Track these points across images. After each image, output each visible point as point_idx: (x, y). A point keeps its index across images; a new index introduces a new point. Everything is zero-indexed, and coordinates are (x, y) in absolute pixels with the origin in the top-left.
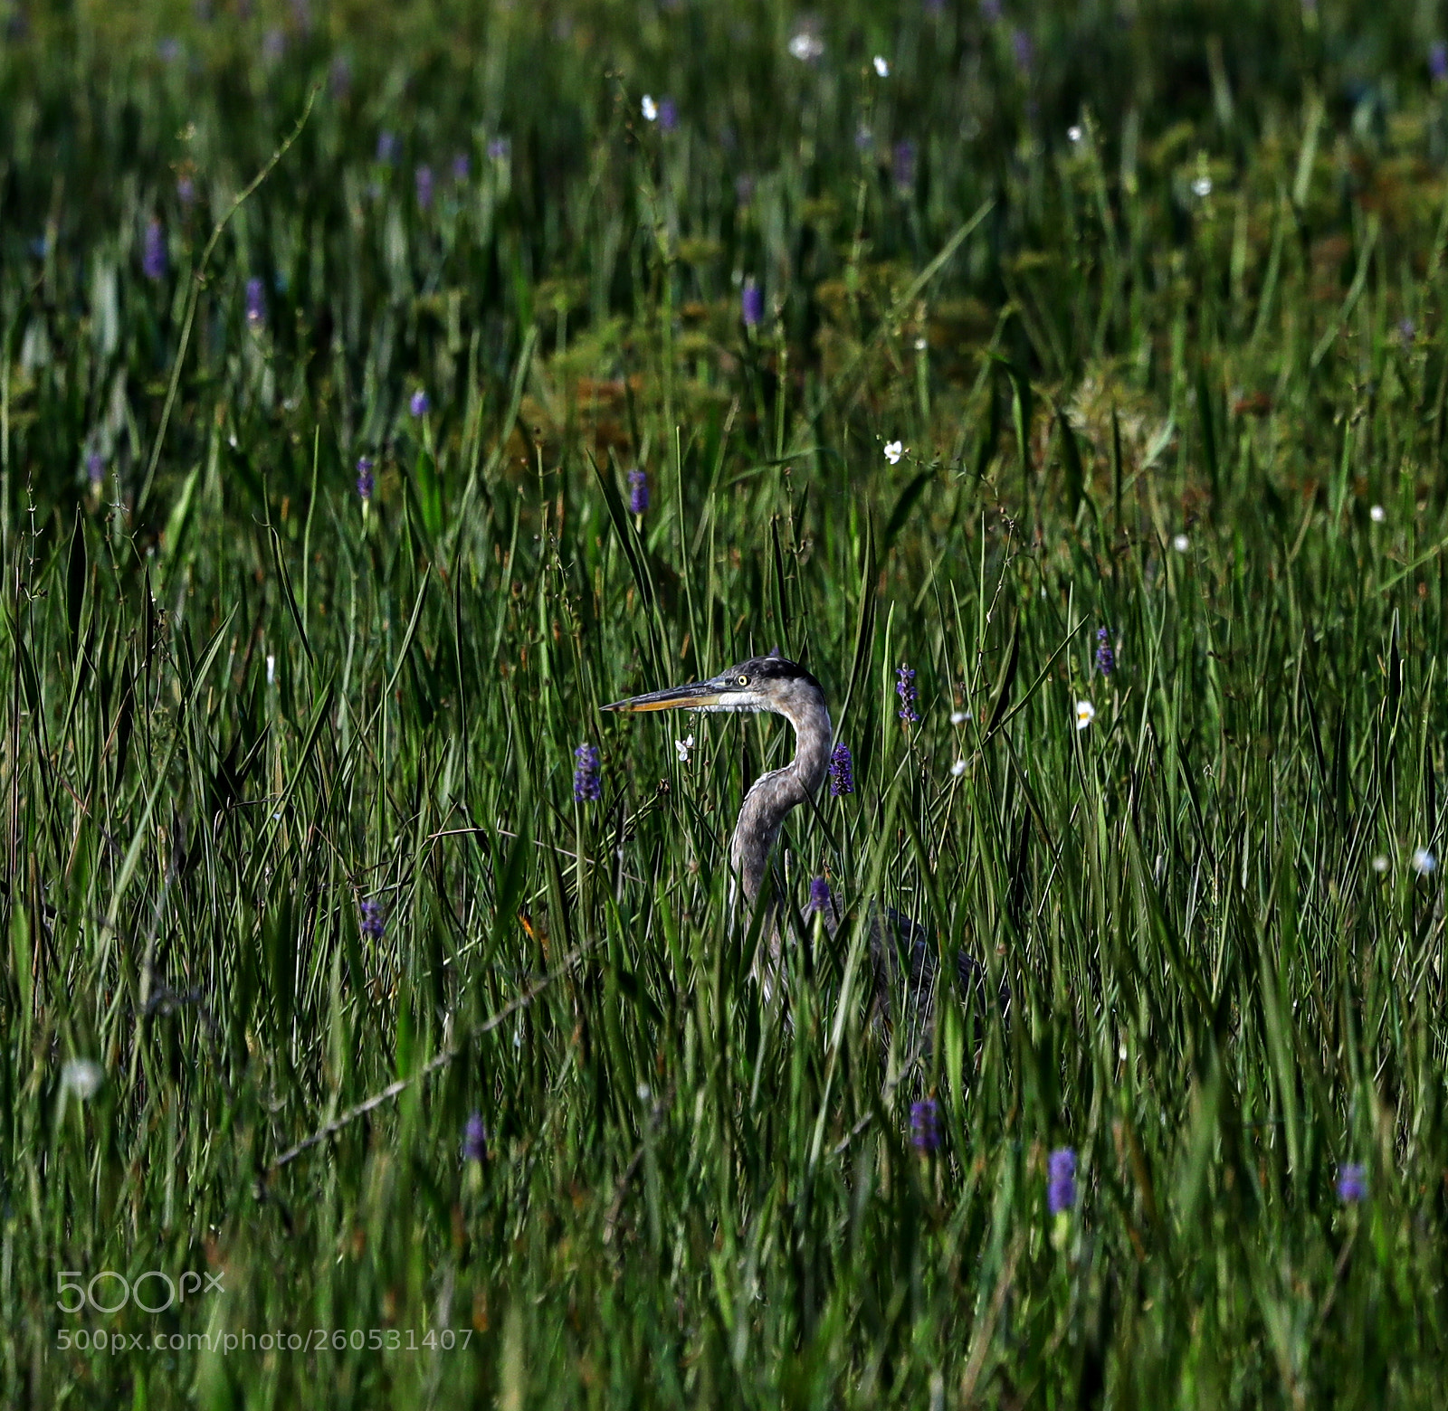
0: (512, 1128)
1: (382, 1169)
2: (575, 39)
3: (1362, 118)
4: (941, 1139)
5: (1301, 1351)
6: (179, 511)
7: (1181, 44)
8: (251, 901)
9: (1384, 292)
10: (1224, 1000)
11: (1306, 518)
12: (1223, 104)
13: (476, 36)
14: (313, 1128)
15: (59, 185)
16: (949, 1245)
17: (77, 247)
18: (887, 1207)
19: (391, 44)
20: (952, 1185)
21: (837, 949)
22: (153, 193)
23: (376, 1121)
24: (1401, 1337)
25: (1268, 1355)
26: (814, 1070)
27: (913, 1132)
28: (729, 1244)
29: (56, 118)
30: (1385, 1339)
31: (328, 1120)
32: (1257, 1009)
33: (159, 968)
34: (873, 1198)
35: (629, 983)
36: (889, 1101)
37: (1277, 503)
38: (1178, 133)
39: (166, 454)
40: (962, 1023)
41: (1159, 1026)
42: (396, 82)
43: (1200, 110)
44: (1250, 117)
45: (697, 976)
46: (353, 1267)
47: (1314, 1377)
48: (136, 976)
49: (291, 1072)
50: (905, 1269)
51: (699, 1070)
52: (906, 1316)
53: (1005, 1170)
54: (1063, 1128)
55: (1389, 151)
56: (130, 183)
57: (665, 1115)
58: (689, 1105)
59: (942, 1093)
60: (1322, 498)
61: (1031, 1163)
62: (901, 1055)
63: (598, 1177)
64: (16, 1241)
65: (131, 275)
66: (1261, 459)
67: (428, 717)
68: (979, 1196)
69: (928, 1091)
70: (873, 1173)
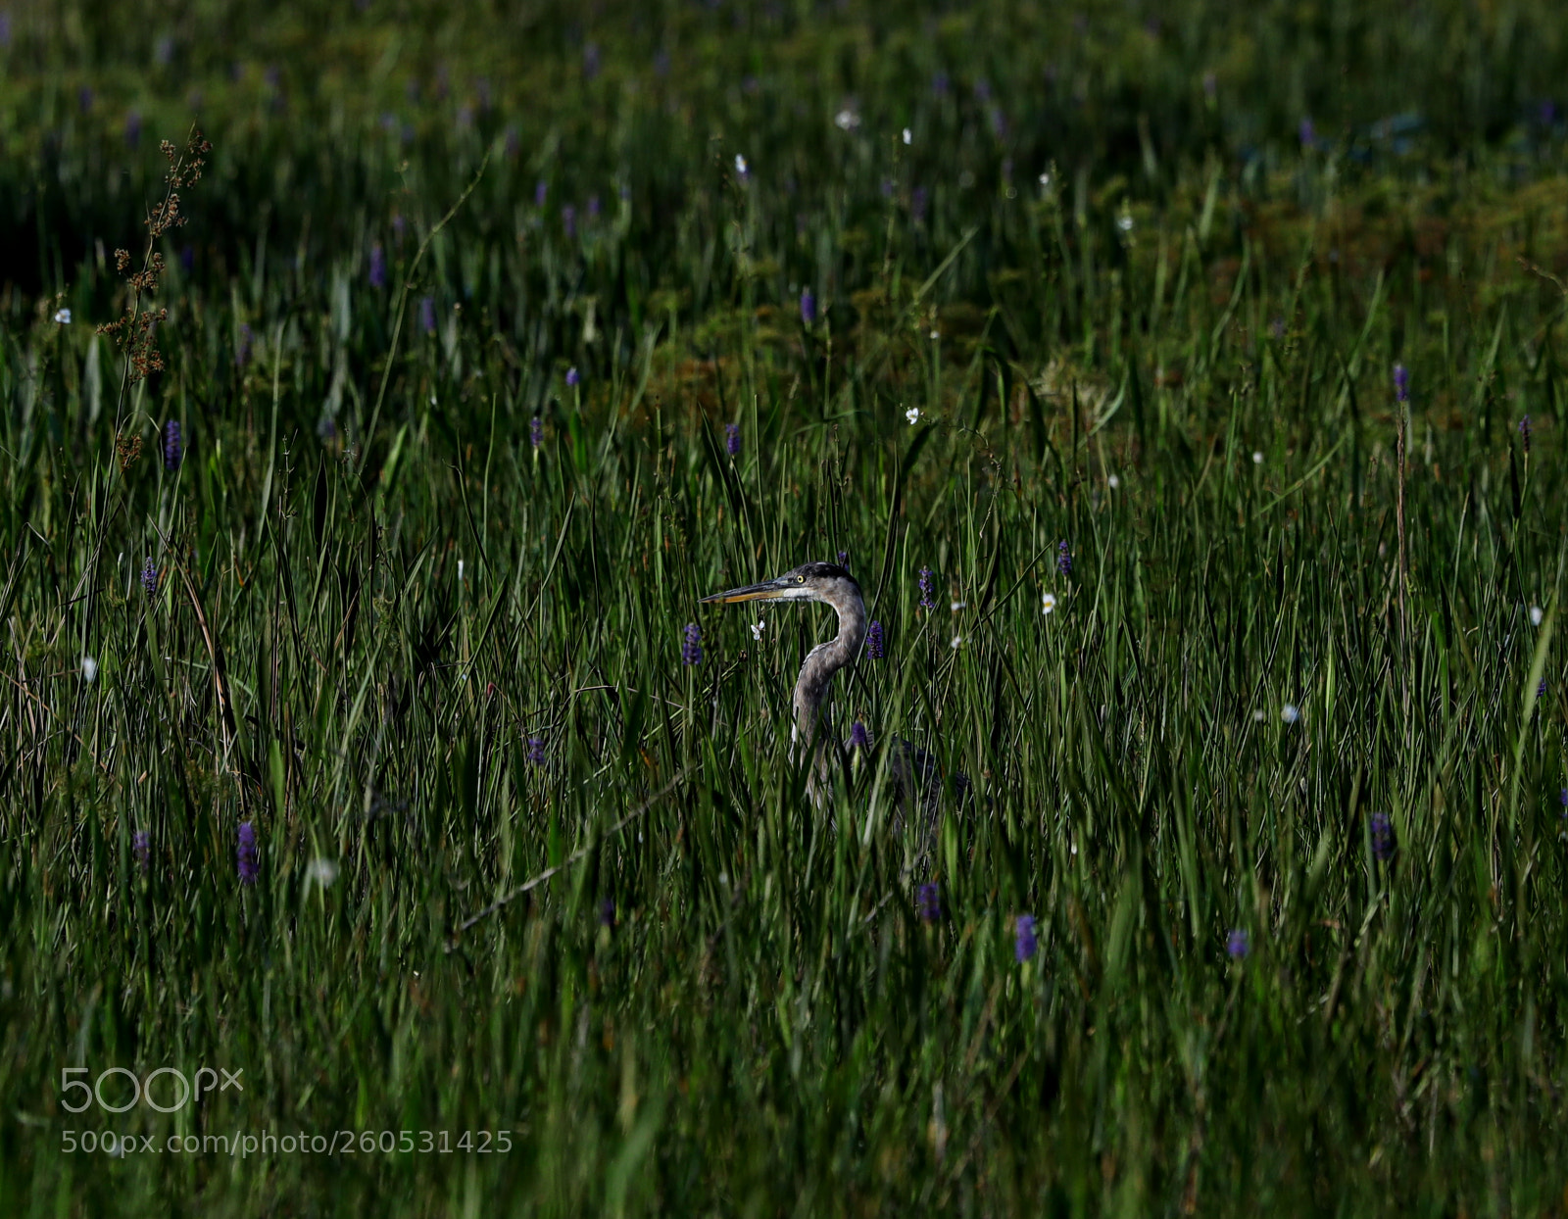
0: (631, 903)
1: (537, 930)
2: (682, 116)
3: (1250, 173)
4: (943, 913)
5: (1202, 1066)
6: (394, 455)
7: (1119, 119)
8: (445, 736)
9: (1265, 298)
10: (1148, 810)
11: (1207, 462)
12: (1149, 162)
13: (610, 112)
14: (489, 901)
15: (306, 221)
16: (947, 988)
17: (320, 264)
18: (904, 961)
19: (548, 116)
20: (951, 943)
21: (869, 776)
22: (376, 225)
23: (535, 897)
24: (1275, 1055)
25: (1178, 1068)
26: (850, 861)
27: (921, 908)
28: (789, 988)
29: (305, 168)
30: (1263, 1057)
31: (499, 896)
32: (1171, 817)
33: (379, 785)
34: (894, 953)
35: (719, 800)
36: (906, 882)
37: (1185, 452)
38: (1116, 183)
39: (383, 414)
40: (957, 827)
41: (1101, 830)
42: (551, 144)
43: (1133, 168)
44: (1170, 169)
45: (766, 792)
46: (519, 1001)
47: (1210, 1083)
48: (362, 791)
49: (474, 861)
50: (916, 1006)
51: (767, 859)
52: (917, 1040)
53: (985, 933)
54: (1029, 903)
55: (1266, 198)
56: (361, 216)
57: (744, 893)
58: (761, 886)
59: (943, 878)
60: (1219, 449)
61: (1006, 928)
62: (914, 851)
63: (695, 939)
64: (274, 984)
65: (356, 286)
66: (1175, 419)
67: (575, 606)
68: (970, 951)
69: (933, 876)
70: (893, 936)
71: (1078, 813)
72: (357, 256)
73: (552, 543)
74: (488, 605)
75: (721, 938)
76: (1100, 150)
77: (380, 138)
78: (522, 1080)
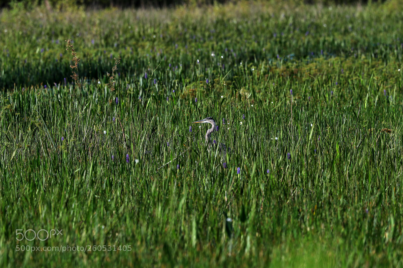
0: (182, 166)
1: (169, 169)
2: (189, 54)
3: (270, 62)
4: (227, 167)
5: (263, 189)
6: (149, 102)
7: (251, 55)
8: (156, 142)
9: (272, 80)
10: (256, 152)
11: (264, 103)
12: (256, 61)
13: (179, 54)
14: (162, 165)
15: (136, 69)
16: (227, 177)
17: (138, 75)
18: (221, 174)
19: (170, 54)
20: (228, 171)
21: (216, 148)
22: (146, 70)
23: (169, 165)
24: (274, 187)
25: (260, 189)
26: (213, 160)
27: (224, 166)
28: (205, 178)
29: (136, 62)
30: (272, 187)
31: (164, 165)
32: (259, 154)
33: (146, 149)
34: (220, 173)
35: (195, 151)
36: (221, 163)
37: (261, 101)
38: (251, 64)
39: (147, 96)
40: (229, 155)
41: (249, 155)
42: (171, 58)
43: (253, 62)
44: (259, 62)
45: (202, 150)
46: (166, 180)
47: (265, 191)
48: (144, 150)
49: (160, 160)
50: (223, 180)
51: (202, 159)
52: (223, 185)
53: (233, 170)
54: (239, 166)
55: (272, 66)
56: (144, 69)
57: (198, 164)
58: (201, 163)
59: (227, 162)
60: (266, 101)
61: (236, 169)
62: (222, 158)
63: (191, 170)
64: (131, 177)
65: (144, 78)
66: (259, 97)
67: (174, 124)
68: (231, 173)
69: (225, 162)
70: (220, 170)
71: (246, 152)
72: (143, 74)
73: (171, 115)
74: (162, 123)
75: (195, 170)
76: (248, 59)
77: (146, 57)
78: (167, 191)
